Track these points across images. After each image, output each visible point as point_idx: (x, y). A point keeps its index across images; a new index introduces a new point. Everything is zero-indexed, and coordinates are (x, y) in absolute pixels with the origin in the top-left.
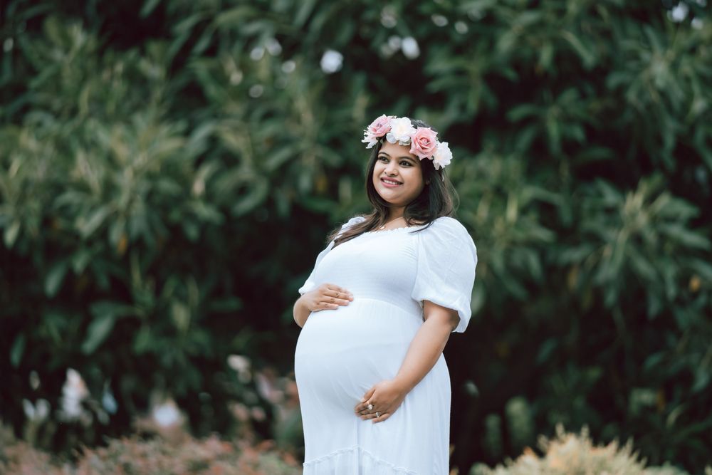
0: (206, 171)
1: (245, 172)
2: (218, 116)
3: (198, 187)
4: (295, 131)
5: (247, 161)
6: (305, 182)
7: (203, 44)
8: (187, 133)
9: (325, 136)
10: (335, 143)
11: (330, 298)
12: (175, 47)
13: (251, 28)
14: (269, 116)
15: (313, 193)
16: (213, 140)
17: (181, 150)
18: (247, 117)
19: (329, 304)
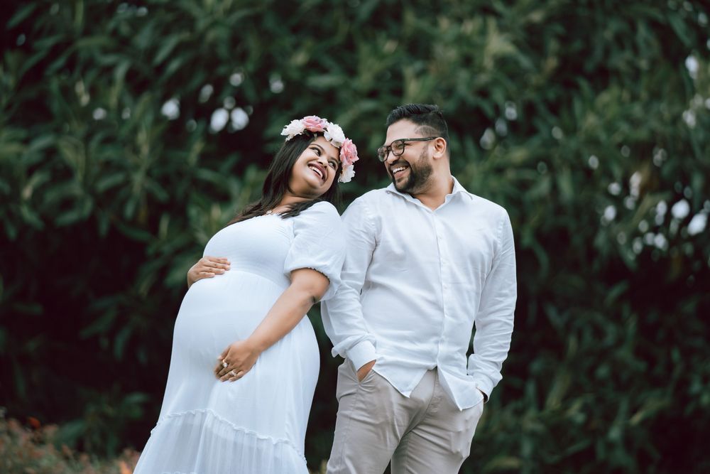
0: (37, 179)
1: (75, 188)
2: (58, 131)
3: (27, 193)
4: (131, 159)
5: (79, 177)
6: (129, 210)
7: (60, 62)
8: (26, 142)
9: (156, 172)
10: (165, 181)
11: (209, 268)
12: (32, 61)
13: (108, 60)
14: (108, 141)
15: (133, 223)
16: (51, 152)
17: (19, 155)
18: (88, 138)
19: (207, 273)
